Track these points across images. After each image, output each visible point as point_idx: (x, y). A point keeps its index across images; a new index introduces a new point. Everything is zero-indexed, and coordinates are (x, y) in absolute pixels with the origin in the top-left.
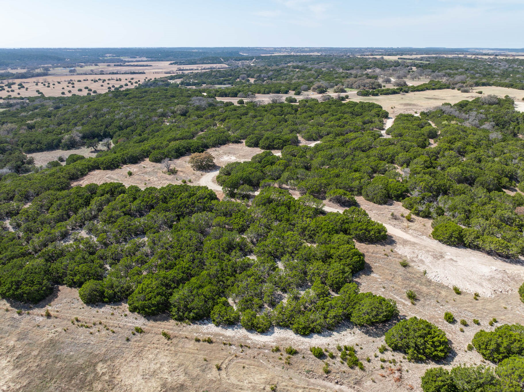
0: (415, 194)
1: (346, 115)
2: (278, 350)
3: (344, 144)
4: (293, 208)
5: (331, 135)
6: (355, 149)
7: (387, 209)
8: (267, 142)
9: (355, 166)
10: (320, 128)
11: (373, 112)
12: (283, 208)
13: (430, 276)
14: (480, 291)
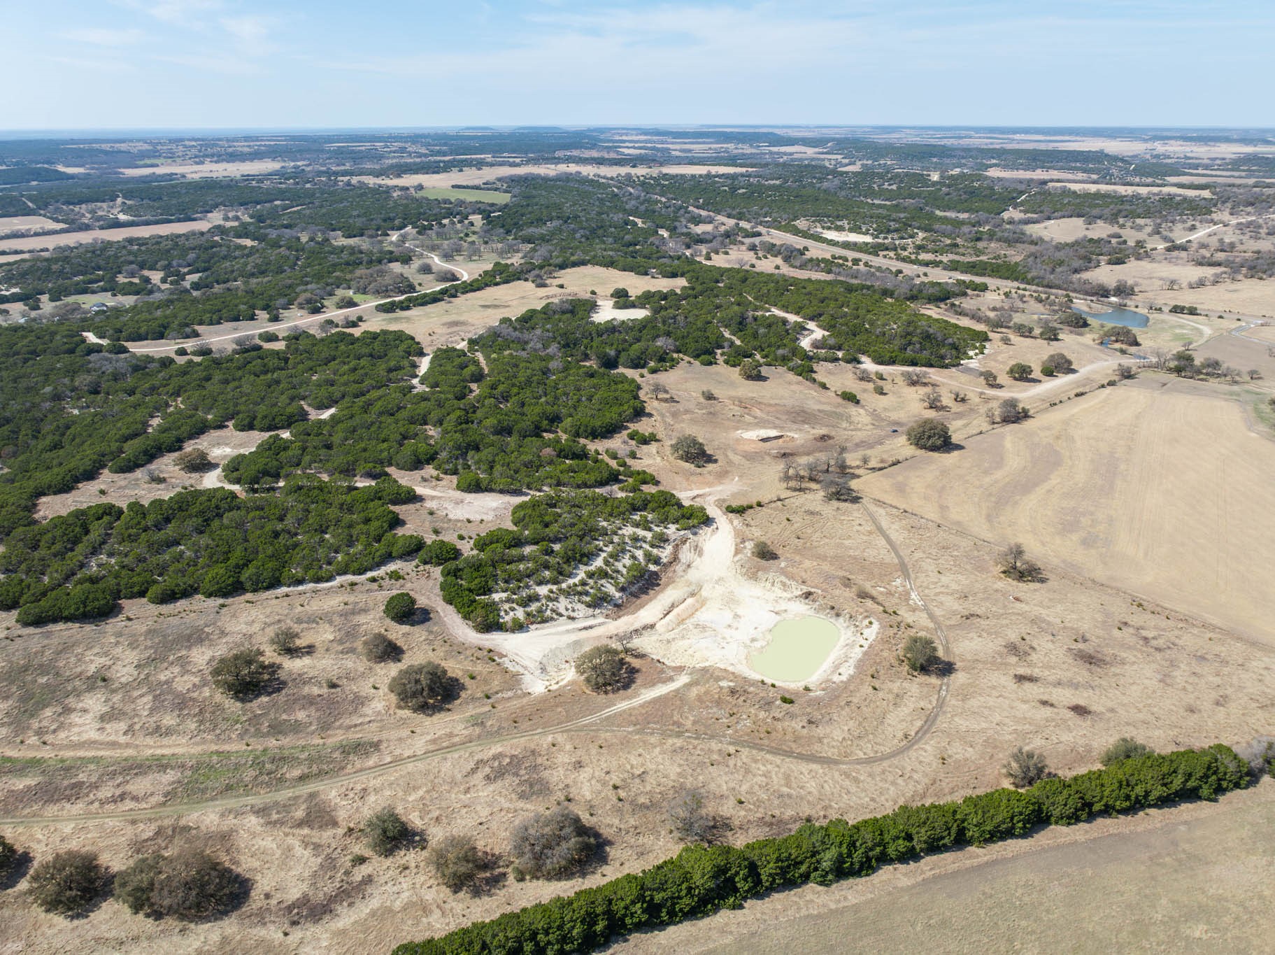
0: (443, 455)
1: (363, 362)
2: (342, 586)
3: (366, 409)
4: (326, 490)
5: (347, 399)
6: (381, 413)
7: (417, 474)
8: (267, 422)
9: (382, 436)
10: (331, 389)
11: (403, 347)
12: (316, 492)
13: (451, 516)
14: (485, 518)
